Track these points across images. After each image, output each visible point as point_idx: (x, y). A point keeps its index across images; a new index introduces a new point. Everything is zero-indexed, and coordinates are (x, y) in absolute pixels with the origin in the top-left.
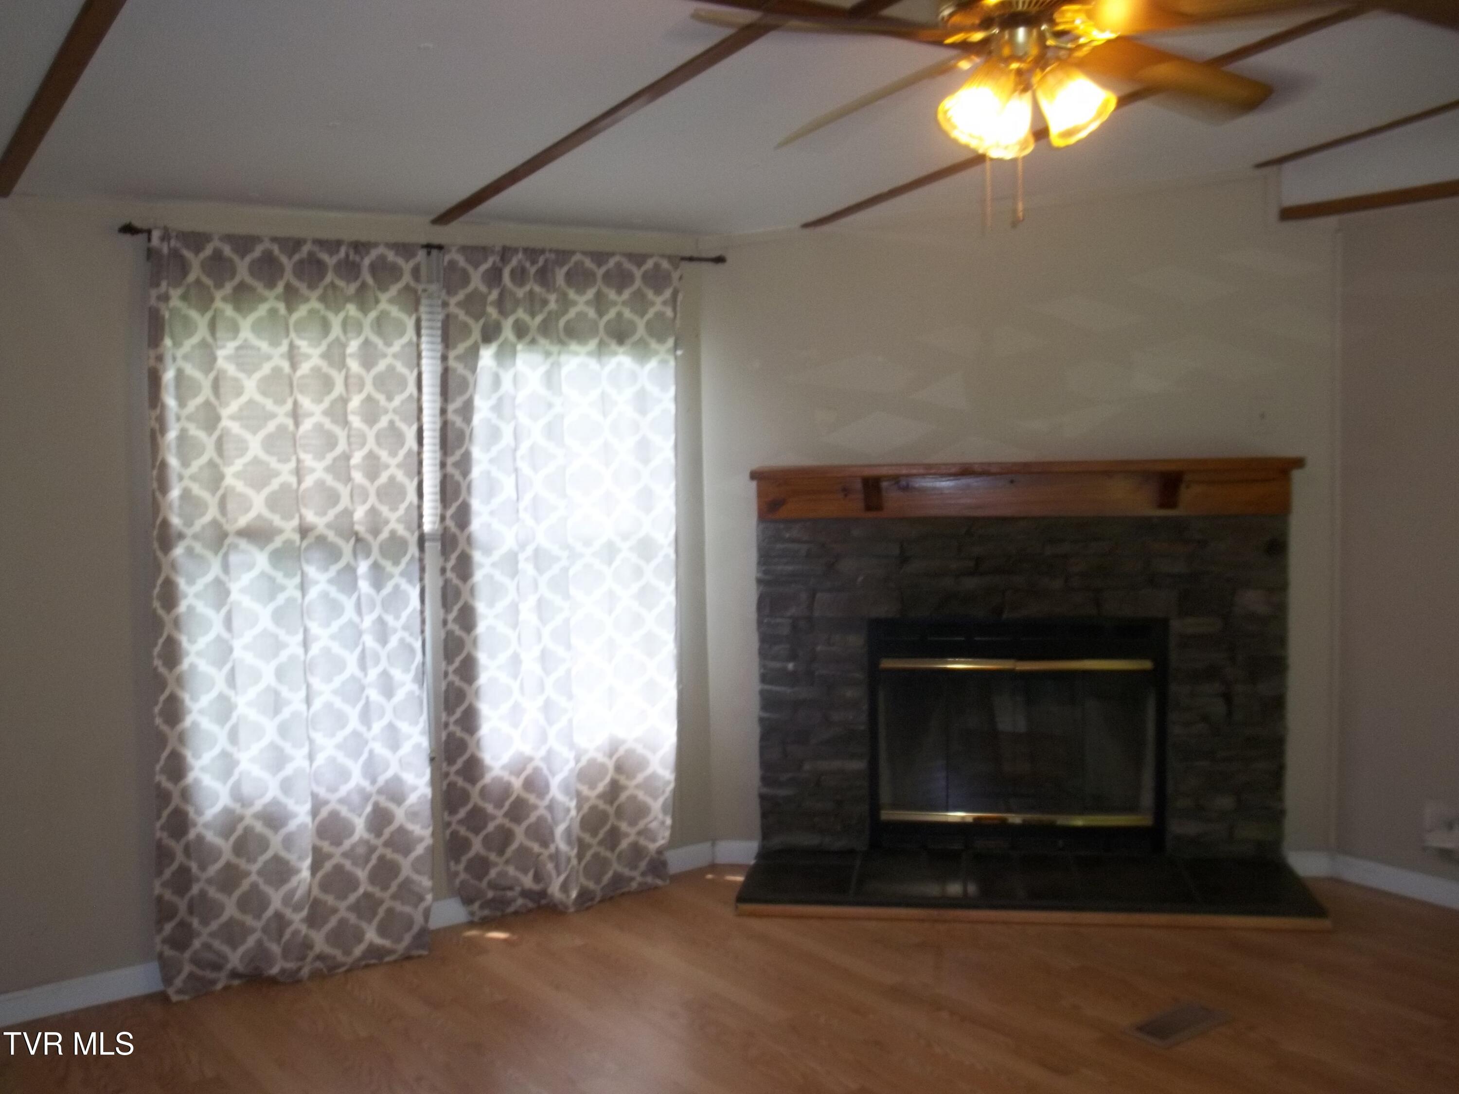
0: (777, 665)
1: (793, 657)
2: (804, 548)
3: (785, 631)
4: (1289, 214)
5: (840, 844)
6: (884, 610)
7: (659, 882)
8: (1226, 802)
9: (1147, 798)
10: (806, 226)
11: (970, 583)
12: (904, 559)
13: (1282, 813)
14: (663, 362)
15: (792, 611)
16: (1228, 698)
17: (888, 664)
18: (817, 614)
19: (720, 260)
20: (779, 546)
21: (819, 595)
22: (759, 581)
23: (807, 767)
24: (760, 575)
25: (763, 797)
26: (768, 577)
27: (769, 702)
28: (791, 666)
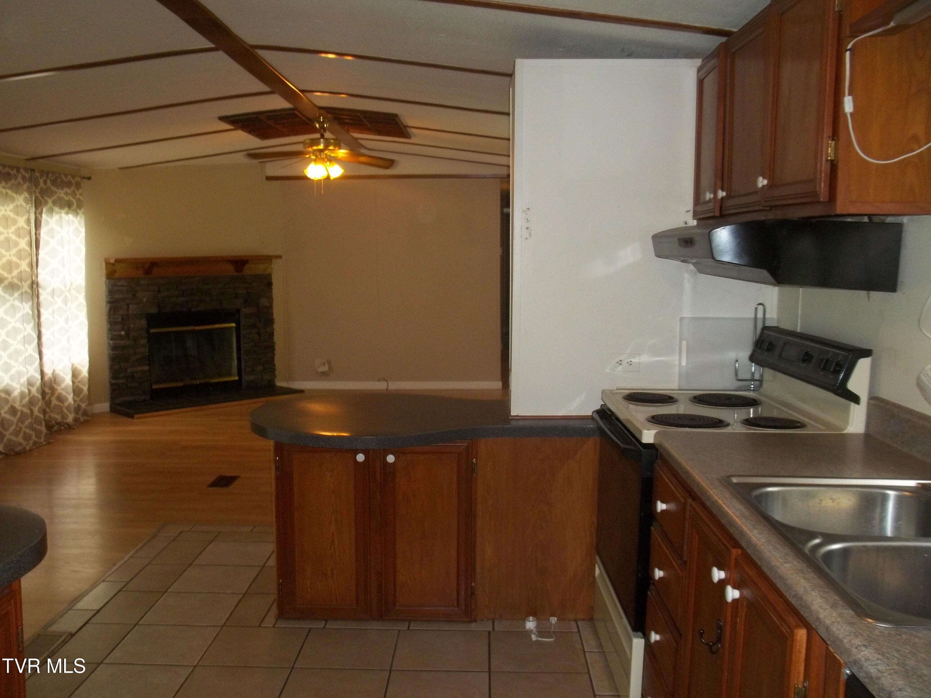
0: (116, 333)
1: (123, 330)
2: (125, 289)
3: (120, 320)
4: (269, 178)
5: (143, 398)
6: (154, 310)
7: (88, 418)
8: (260, 368)
9: (235, 370)
10: (120, 168)
11: (181, 299)
12: (159, 292)
13: (275, 370)
14: (81, 217)
15: (121, 312)
16: (259, 334)
17: (152, 331)
18: (130, 313)
19: (89, 178)
20: (116, 288)
21: (131, 306)
22: (109, 302)
23: (129, 370)
24: (108, 299)
25: (112, 384)
26: (112, 300)
27: (114, 348)
28: (123, 333)
